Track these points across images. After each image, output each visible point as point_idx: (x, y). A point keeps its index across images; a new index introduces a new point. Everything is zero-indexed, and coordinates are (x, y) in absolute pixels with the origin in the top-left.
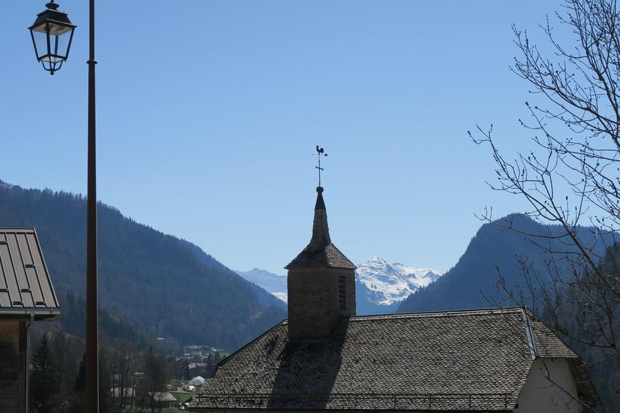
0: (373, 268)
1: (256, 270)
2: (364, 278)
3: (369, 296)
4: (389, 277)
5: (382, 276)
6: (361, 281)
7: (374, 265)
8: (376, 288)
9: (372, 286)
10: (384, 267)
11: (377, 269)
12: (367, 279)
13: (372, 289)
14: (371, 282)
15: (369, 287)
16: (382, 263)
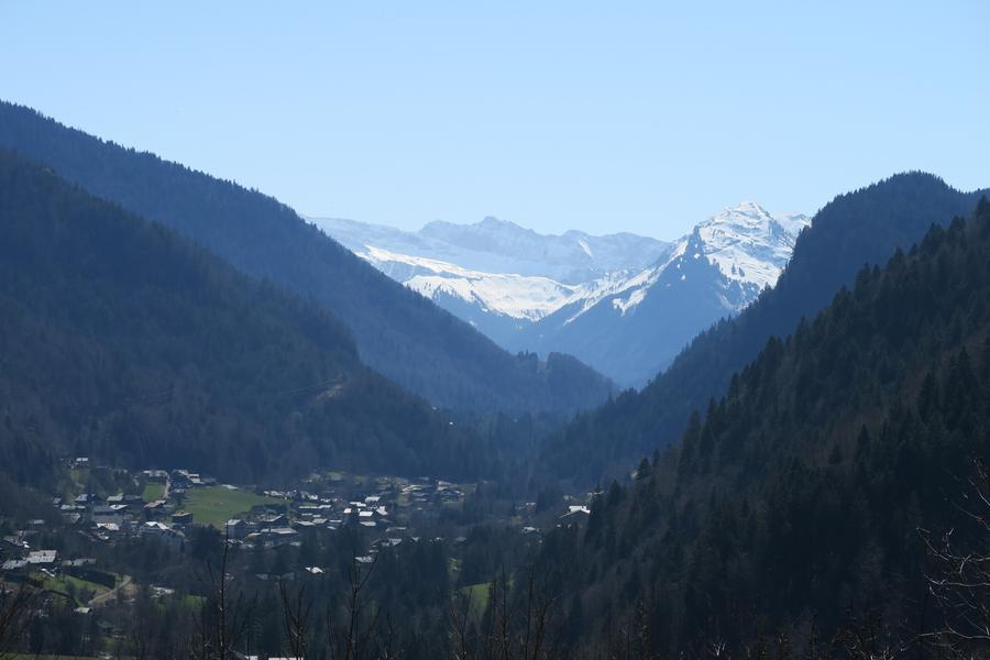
0: (738, 228)
1: (489, 220)
2: (716, 250)
3: (723, 292)
4: (775, 249)
5: (758, 246)
6: (711, 257)
7: (741, 221)
8: (742, 274)
9: (733, 270)
10: (765, 227)
11: (747, 230)
12: (725, 254)
13: (733, 277)
14: (731, 261)
15: (726, 271)
16: (759, 218)
